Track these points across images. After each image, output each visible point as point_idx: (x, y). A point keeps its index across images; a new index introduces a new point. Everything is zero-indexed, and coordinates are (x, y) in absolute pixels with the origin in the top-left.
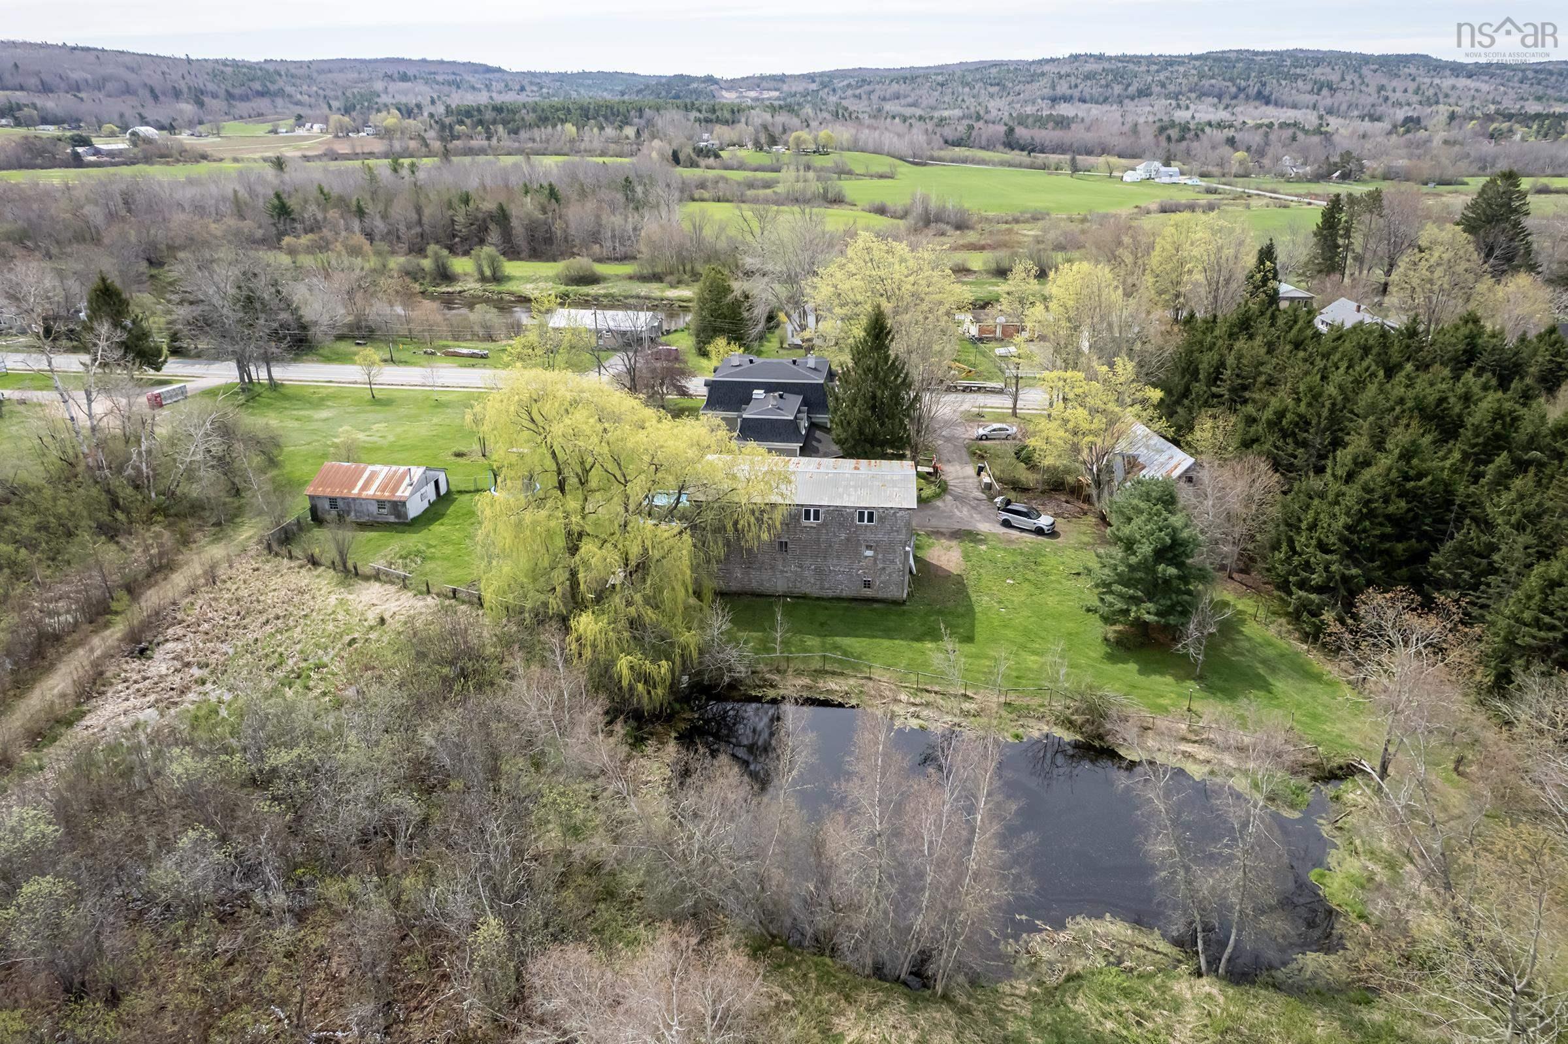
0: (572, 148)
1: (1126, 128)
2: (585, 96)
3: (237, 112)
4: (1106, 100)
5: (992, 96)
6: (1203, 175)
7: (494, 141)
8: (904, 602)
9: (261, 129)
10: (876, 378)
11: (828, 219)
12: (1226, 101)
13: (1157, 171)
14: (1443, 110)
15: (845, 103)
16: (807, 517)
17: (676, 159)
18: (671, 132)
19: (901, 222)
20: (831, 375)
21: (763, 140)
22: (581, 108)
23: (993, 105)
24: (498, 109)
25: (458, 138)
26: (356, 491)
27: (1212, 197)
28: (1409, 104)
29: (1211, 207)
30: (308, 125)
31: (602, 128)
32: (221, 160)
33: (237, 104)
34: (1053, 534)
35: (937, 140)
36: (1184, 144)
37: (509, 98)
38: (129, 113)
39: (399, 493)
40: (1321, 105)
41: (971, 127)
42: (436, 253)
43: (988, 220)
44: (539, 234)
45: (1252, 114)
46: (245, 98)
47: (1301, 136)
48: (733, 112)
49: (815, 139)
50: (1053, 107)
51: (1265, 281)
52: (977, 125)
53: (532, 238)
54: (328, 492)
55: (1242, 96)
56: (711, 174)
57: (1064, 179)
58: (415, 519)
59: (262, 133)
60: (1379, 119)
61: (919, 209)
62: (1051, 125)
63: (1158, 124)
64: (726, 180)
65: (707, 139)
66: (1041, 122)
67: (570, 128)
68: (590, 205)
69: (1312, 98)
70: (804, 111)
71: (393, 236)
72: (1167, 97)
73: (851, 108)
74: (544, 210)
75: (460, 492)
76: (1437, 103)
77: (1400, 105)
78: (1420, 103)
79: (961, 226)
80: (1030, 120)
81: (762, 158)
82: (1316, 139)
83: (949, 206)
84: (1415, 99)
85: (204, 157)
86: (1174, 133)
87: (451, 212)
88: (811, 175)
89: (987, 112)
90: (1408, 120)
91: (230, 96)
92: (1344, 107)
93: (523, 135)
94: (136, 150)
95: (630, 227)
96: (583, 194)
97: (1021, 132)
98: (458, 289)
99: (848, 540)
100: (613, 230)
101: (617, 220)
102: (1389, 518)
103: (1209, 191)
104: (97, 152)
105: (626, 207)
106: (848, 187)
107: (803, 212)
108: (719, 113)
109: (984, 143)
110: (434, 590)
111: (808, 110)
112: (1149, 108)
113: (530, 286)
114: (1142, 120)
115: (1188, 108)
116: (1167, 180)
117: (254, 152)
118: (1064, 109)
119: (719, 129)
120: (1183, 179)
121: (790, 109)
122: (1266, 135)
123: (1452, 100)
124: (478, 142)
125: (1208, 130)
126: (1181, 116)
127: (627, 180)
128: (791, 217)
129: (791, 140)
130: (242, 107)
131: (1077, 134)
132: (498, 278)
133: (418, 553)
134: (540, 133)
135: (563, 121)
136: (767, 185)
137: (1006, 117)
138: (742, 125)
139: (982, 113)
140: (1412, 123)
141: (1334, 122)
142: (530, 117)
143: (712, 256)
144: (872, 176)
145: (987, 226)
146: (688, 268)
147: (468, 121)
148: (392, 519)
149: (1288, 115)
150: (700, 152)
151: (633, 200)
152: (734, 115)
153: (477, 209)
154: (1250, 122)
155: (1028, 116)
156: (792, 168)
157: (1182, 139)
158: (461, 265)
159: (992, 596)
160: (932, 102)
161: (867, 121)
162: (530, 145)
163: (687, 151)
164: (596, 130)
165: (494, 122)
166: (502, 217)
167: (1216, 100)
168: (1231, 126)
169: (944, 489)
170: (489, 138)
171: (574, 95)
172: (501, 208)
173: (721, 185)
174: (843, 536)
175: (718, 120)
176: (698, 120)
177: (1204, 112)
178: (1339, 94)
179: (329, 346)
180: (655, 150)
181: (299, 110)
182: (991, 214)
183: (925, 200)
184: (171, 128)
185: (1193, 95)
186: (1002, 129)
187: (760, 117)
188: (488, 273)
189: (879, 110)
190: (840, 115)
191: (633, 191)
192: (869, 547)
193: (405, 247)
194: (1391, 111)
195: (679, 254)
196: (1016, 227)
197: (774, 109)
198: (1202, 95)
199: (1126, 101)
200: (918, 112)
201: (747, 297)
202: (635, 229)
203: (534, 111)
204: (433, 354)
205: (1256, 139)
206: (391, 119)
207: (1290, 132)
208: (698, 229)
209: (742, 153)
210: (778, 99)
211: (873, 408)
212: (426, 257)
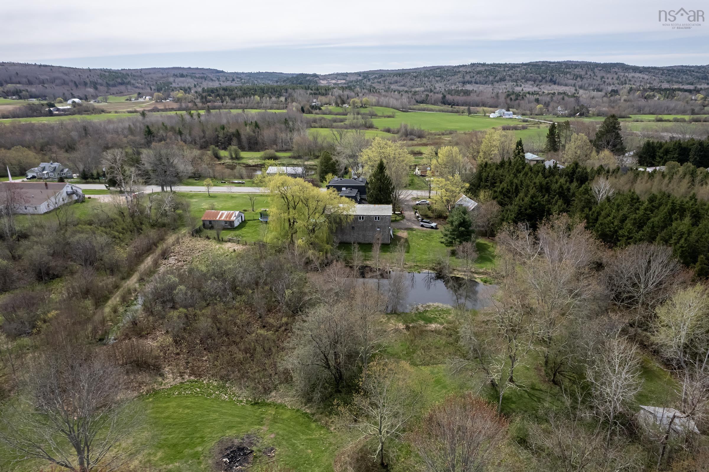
0: (258, 106)
1: (494, 95)
2: (261, 83)
3: (112, 92)
4: (486, 83)
5: (437, 81)
6: (523, 115)
7: (225, 103)
8: (389, 244)
9: (123, 99)
10: (381, 182)
11: (366, 134)
12: (537, 83)
13: (504, 113)
14: (628, 86)
15: (374, 85)
16: (360, 219)
17: (303, 110)
18: (300, 99)
19: (396, 135)
20: (367, 183)
21: (339, 102)
22: (261, 89)
23: (437, 85)
24: (225, 89)
25: (210, 102)
26: (218, 218)
27: (525, 124)
28: (613, 84)
29: (524, 128)
30: (144, 97)
31: (270, 98)
32: (110, 112)
33: (111, 88)
34: (436, 228)
35: (413, 101)
36: (517, 101)
37: (227, 84)
38: (67, 93)
39: (232, 219)
40: (577, 84)
41: (427, 95)
42: (213, 149)
43: (431, 134)
44: (252, 141)
45: (547, 89)
46: (114, 86)
47: (566, 98)
48: (326, 90)
49: (361, 102)
50: (463, 86)
51: (519, 153)
52: (430, 94)
53: (249, 143)
54: (209, 219)
55: (544, 81)
56: (318, 116)
57: (465, 117)
58: (236, 227)
59: (124, 101)
60: (601, 91)
61: (403, 130)
62: (462, 93)
63: (507, 93)
64: (325, 119)
65: (315, 102)
66: (458, 92)
67: (257, 98)
68: (272, 130)
69: (573, 82)
70: (356, 89)
71: (194, 142)
72: (512, 81)
73: (377, 87)
74: (254, 132)
75: (249, 220)
76: (626, 84)
77: (610, 85)
78: (618, 84)
79: (421, 136)
80: (453, 92)
81: (339, 110)
82: (572, 99)
83: (416, 128)
84: (616, 82)
85: (103, 111)
86: (513, 97)
87: (217, 133)
88: (360, 116)
89: (435, 88)
90: (613, 91)
91: (108, 85)
92: (587, 85)
93: (237, 100)
94: (75, 109)
95: (289, 138)
96: (269, 125)
97: (449, 97)
98: (223, 162)
99: (372, 225)
100: (282, 139)
101: (283, 135)
102: (527, 214)
103: (524, 121)
104: (58, 110)
105: (286, 129)
106: (375, 121)
107: (357, 131)
108: (320, 91)
109: (433, 102)
110: (248, 243)
111: (358, 89)
112: (505, 86)
113: (251, 161)
114: (501, 91)
115: (521, 86)
116: (507, 117)
117: (123, 108)
118: (469, 87)
119: (320, 98)
120: (515, 116)
121: (350, 88)
122: (552, 97)
123: (632, 83)
124: (218, 104)
125: (528, 95)
126: (518, 89)
127: (286, 119)
128: (352, 134)
129: (351, 102)
130: (114, 90)
131: (473, 98)
132: (238, 158)
133: (240, 235)
134: (244, 100)
135: (254, 95)
136: (342, 121)
137: (443, 90)
138: (330, 96)
139: (433, 89)
140: (615, 92)
141: (581, 92)
142: (239, 93)
143: (321, 149)
144: (385, 117)
145: (431, 137)
146: (312, 153)
147: (213, 95)
148: (229, 227)
149: (562, 89)
150: (313, 107)
151: (288, 127)
152: (326, 91)
153: (228, 131)
154: (546, 92)
155: (452, 90)
156: (352, 114)
157: (517, 99)
158: (223, 153)
159: (415, 243)
160: (411, 84)
161: (384, 93)
162: (240, 105)
163: (307, 107)
164: (268, 98)
165: (224, 95)
166: (238, 135)
167: (533, 83)
168: (538, 94)
169: (404, 218)
170: (222, 102)
171: (256, 82)
172: (237, 131)
173: (322, 121)
174: (371, 224)
175: (320, 94)
176: (311, 94)
177: (528, 88)
178: (585, 80)
179: (185, 180)
180: (294, 107)
181: (138, 91)
182: (433, 132)
183: (406, 126)
184: (86, 99)
185: (523, 81)
186: (440, 96)
187: (337, 92)
188: (234, 156)
189: (389, 88)
190: (372, 90)
191: (288, 124)
192: (378, 228)
193: (199, 146)
194: (606, 87)
195: (309, 148)
196: (442, 137)
197: (343, 89)
198: (527, 80)
199: (495, 83)
200: (406, 89)
201: (337, 162)
202: (290, 139)
203: (241, 90)
204: (225, 183)
205: (548, 99)
206: (180, 94)
207: (561, 96)
208: (315, 138)
209: (330, 108)
210: (345, 84)
211: (380, 191)
212: (209, 150)
